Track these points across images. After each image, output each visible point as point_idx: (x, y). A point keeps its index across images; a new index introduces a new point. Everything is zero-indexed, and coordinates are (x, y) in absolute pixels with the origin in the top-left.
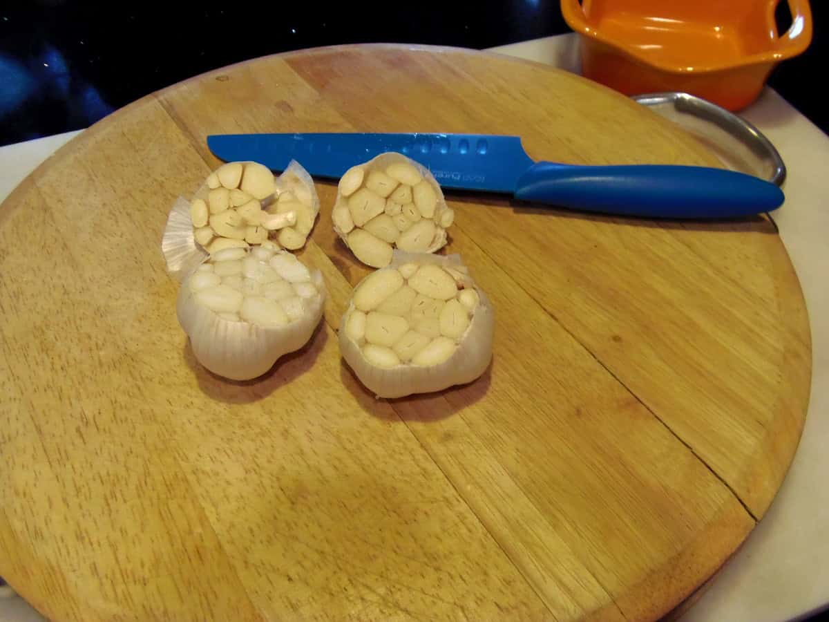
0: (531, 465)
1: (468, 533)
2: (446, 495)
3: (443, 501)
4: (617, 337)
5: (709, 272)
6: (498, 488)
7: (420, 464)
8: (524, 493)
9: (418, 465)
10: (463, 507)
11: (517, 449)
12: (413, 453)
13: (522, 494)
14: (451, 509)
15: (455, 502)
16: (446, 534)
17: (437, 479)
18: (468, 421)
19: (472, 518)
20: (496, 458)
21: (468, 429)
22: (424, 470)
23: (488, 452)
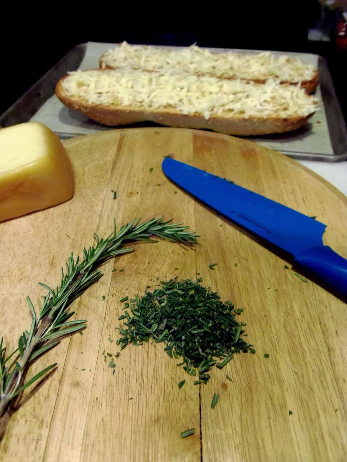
0: (101, 435)
1: (34, 450)
2: (45, 419)
3: (40, 421)
4: (225, 385)
5: (329, 376)
6: (72, 435)
7: (50, 391)
8: (82, 449)
9: (48, 391)
10: (45, 432)
11: (103, 420)
12: (53, 381)
13: (80, 448)
14: (39, 428)
15: (45, 427)
16: (24, 441)
17: (49, 406)
18: (95, 382)
19: (43, 442)
20: (88, 415)
21: (90, 387)
22: (49, 395)
23: (87, 410)
